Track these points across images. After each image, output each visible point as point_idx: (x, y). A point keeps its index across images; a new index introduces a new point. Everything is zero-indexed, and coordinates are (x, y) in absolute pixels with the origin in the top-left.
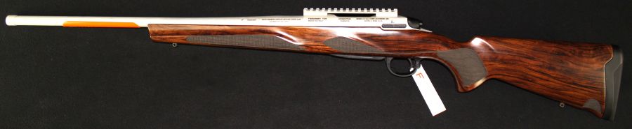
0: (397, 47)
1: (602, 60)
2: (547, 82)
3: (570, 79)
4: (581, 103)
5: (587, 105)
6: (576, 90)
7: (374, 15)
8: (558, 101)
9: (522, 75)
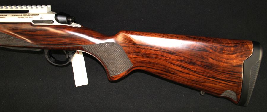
0: (46, 41)
1: (242, 56)
2: (187, 76)
3: (209, 73)
4: (219, 93)
5: (224, 94)
6: (216, 83)
7: (27, 12)
8: (198, 90)
9: (164, 68)
